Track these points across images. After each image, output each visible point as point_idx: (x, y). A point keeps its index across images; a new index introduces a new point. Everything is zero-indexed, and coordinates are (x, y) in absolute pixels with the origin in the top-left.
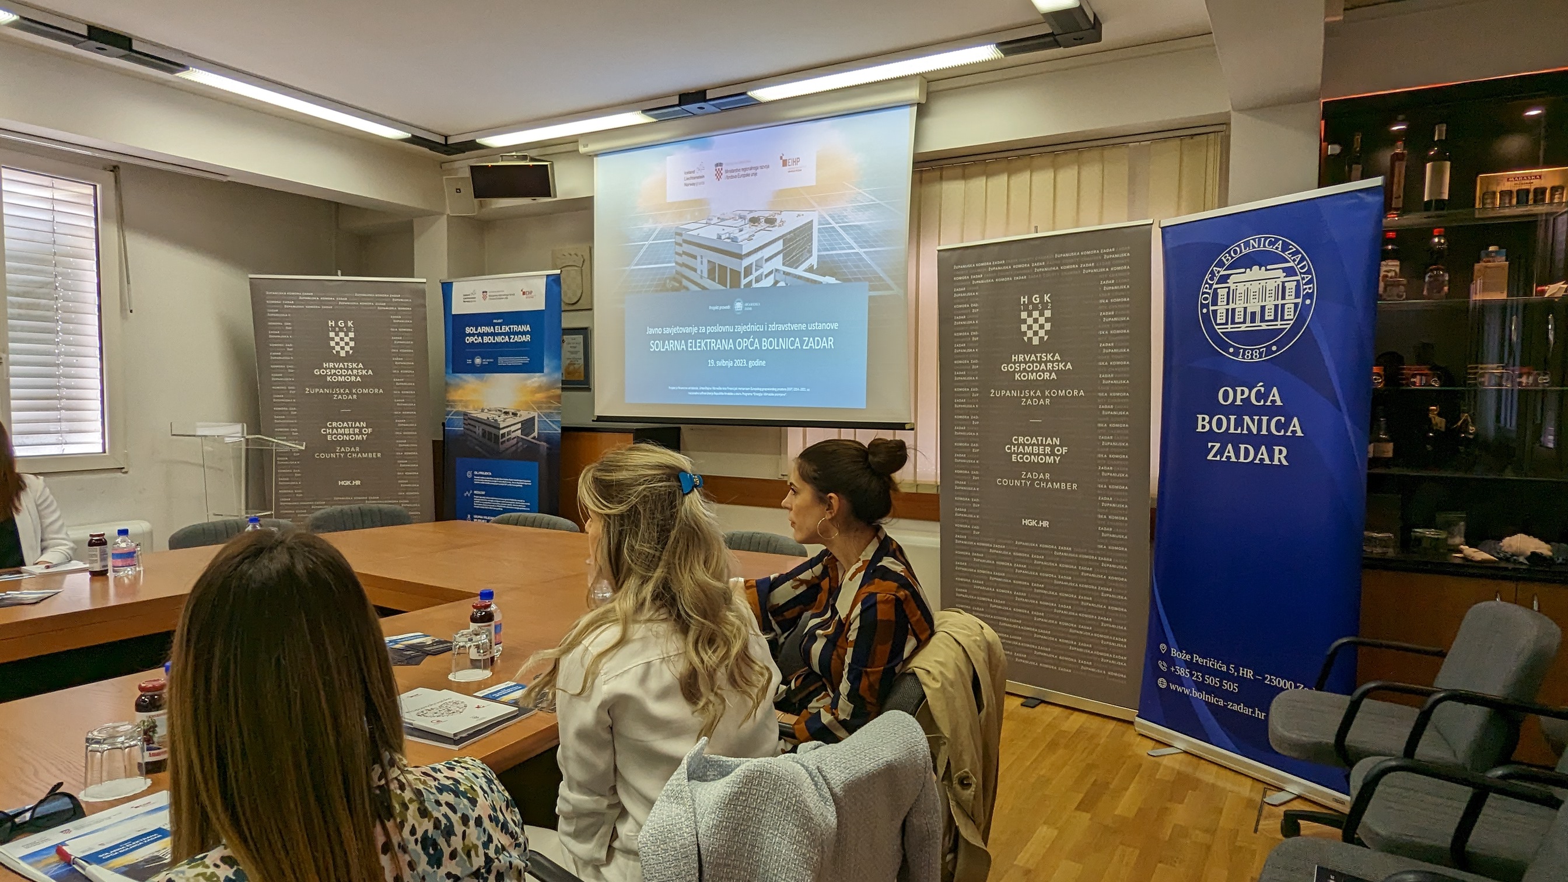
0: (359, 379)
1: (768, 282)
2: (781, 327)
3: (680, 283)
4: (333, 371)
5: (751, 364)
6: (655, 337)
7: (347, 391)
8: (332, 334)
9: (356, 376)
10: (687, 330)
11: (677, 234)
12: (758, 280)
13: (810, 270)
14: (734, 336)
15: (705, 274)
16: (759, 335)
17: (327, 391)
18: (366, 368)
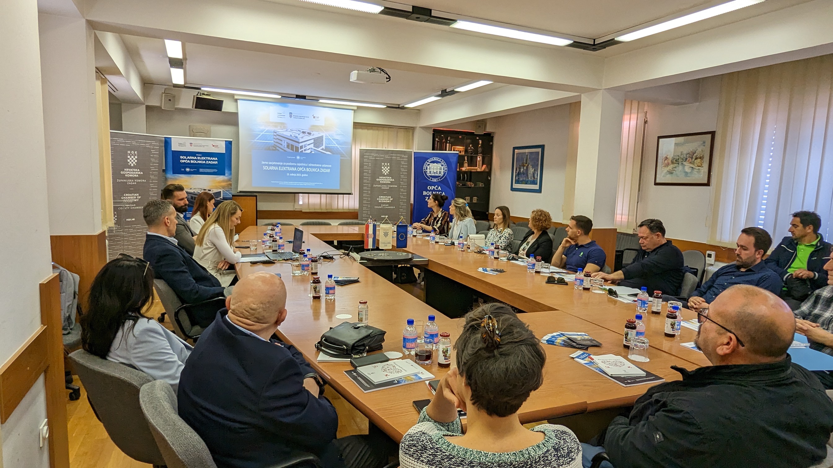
1: (309, 151)
2: (313, 165)
3: (276, 148)
4: (128, 172)
5: (303, 175)
6: (265, 165)
7: (133, 181)
8: (129, 157)
9: (136, 175)
10: (279, 163)
11: (274, 132)
12: (305, 150)
13: (323, 149)
14: (297, 167)
15: (286, 146)
16: (306, 167)
17: (125, 181)
18: (140, 171)
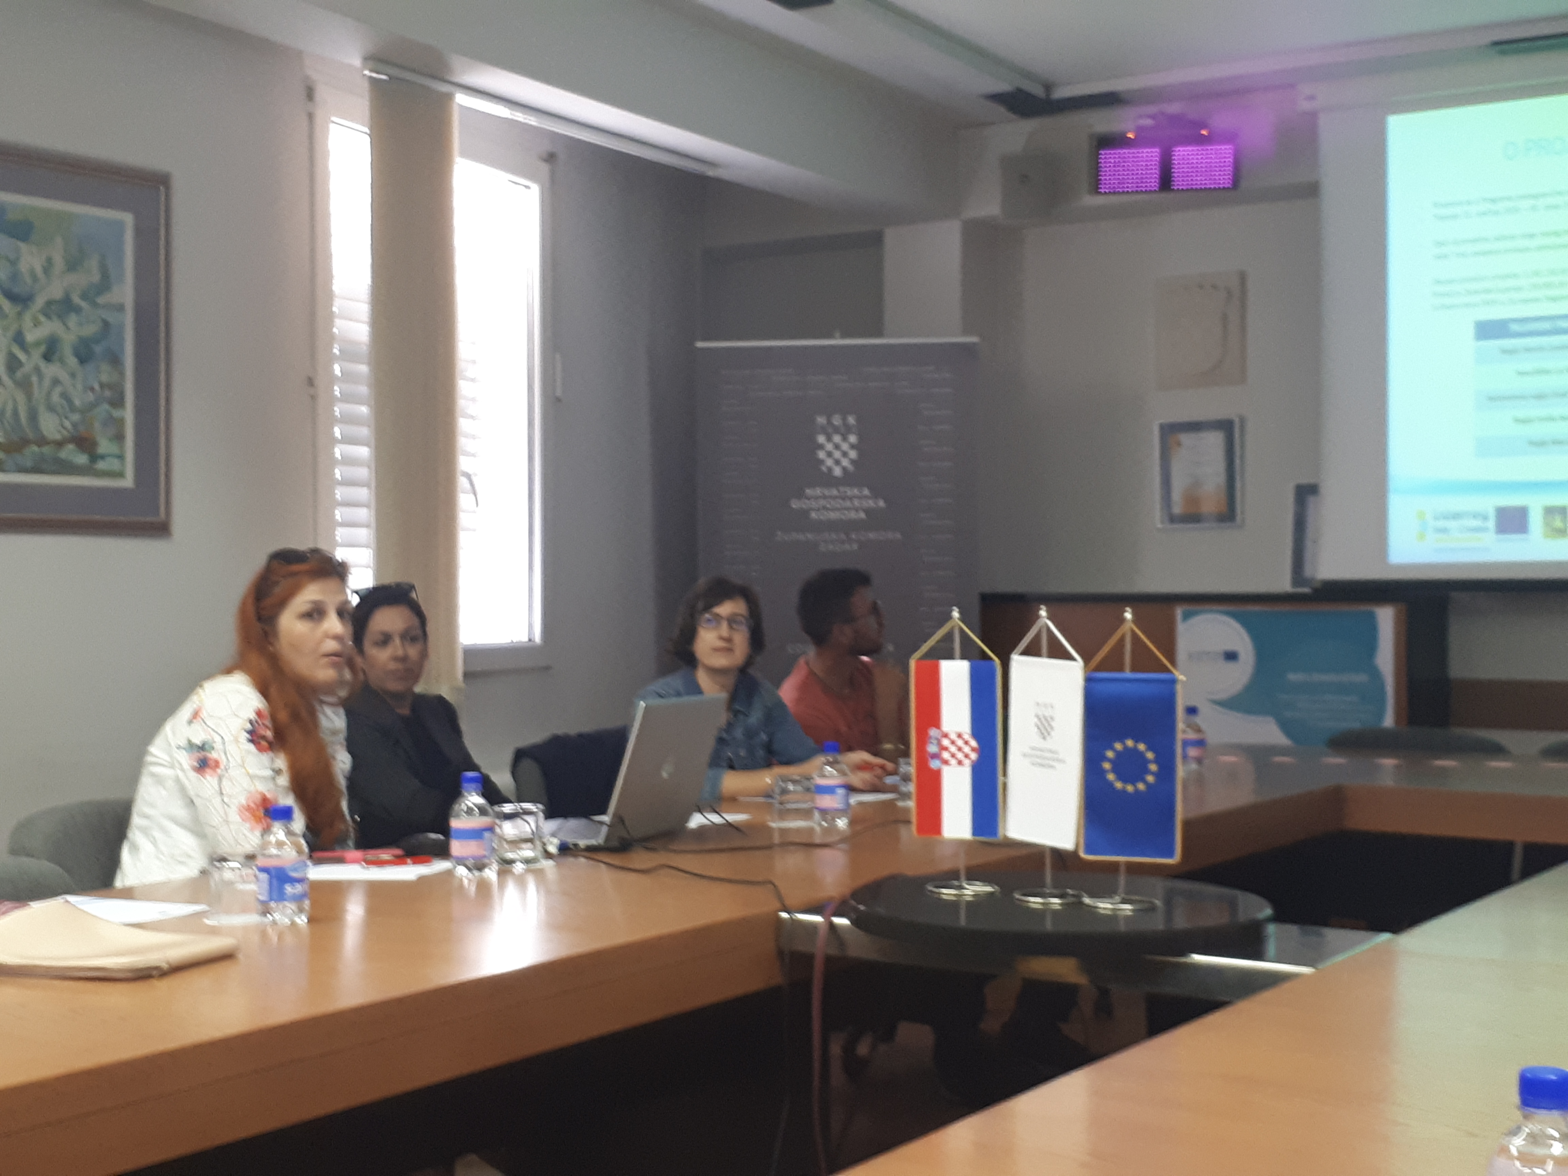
0: (862, 515)
4: (822, 502)
7: (843, 536)
8: (821, 439)
9: (857, 510)
17: (810, 536)
18: (875, 495)
